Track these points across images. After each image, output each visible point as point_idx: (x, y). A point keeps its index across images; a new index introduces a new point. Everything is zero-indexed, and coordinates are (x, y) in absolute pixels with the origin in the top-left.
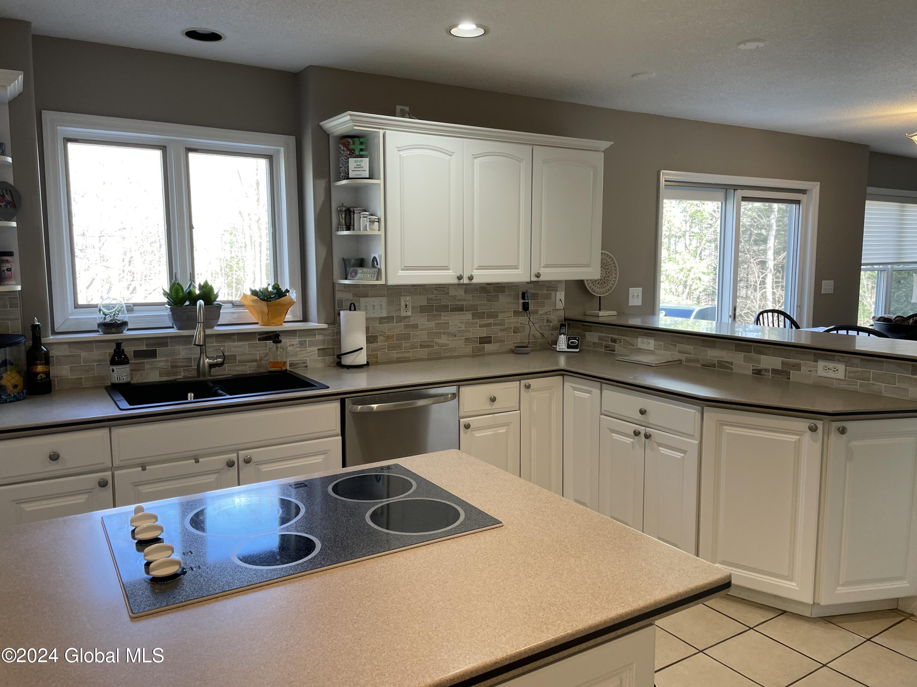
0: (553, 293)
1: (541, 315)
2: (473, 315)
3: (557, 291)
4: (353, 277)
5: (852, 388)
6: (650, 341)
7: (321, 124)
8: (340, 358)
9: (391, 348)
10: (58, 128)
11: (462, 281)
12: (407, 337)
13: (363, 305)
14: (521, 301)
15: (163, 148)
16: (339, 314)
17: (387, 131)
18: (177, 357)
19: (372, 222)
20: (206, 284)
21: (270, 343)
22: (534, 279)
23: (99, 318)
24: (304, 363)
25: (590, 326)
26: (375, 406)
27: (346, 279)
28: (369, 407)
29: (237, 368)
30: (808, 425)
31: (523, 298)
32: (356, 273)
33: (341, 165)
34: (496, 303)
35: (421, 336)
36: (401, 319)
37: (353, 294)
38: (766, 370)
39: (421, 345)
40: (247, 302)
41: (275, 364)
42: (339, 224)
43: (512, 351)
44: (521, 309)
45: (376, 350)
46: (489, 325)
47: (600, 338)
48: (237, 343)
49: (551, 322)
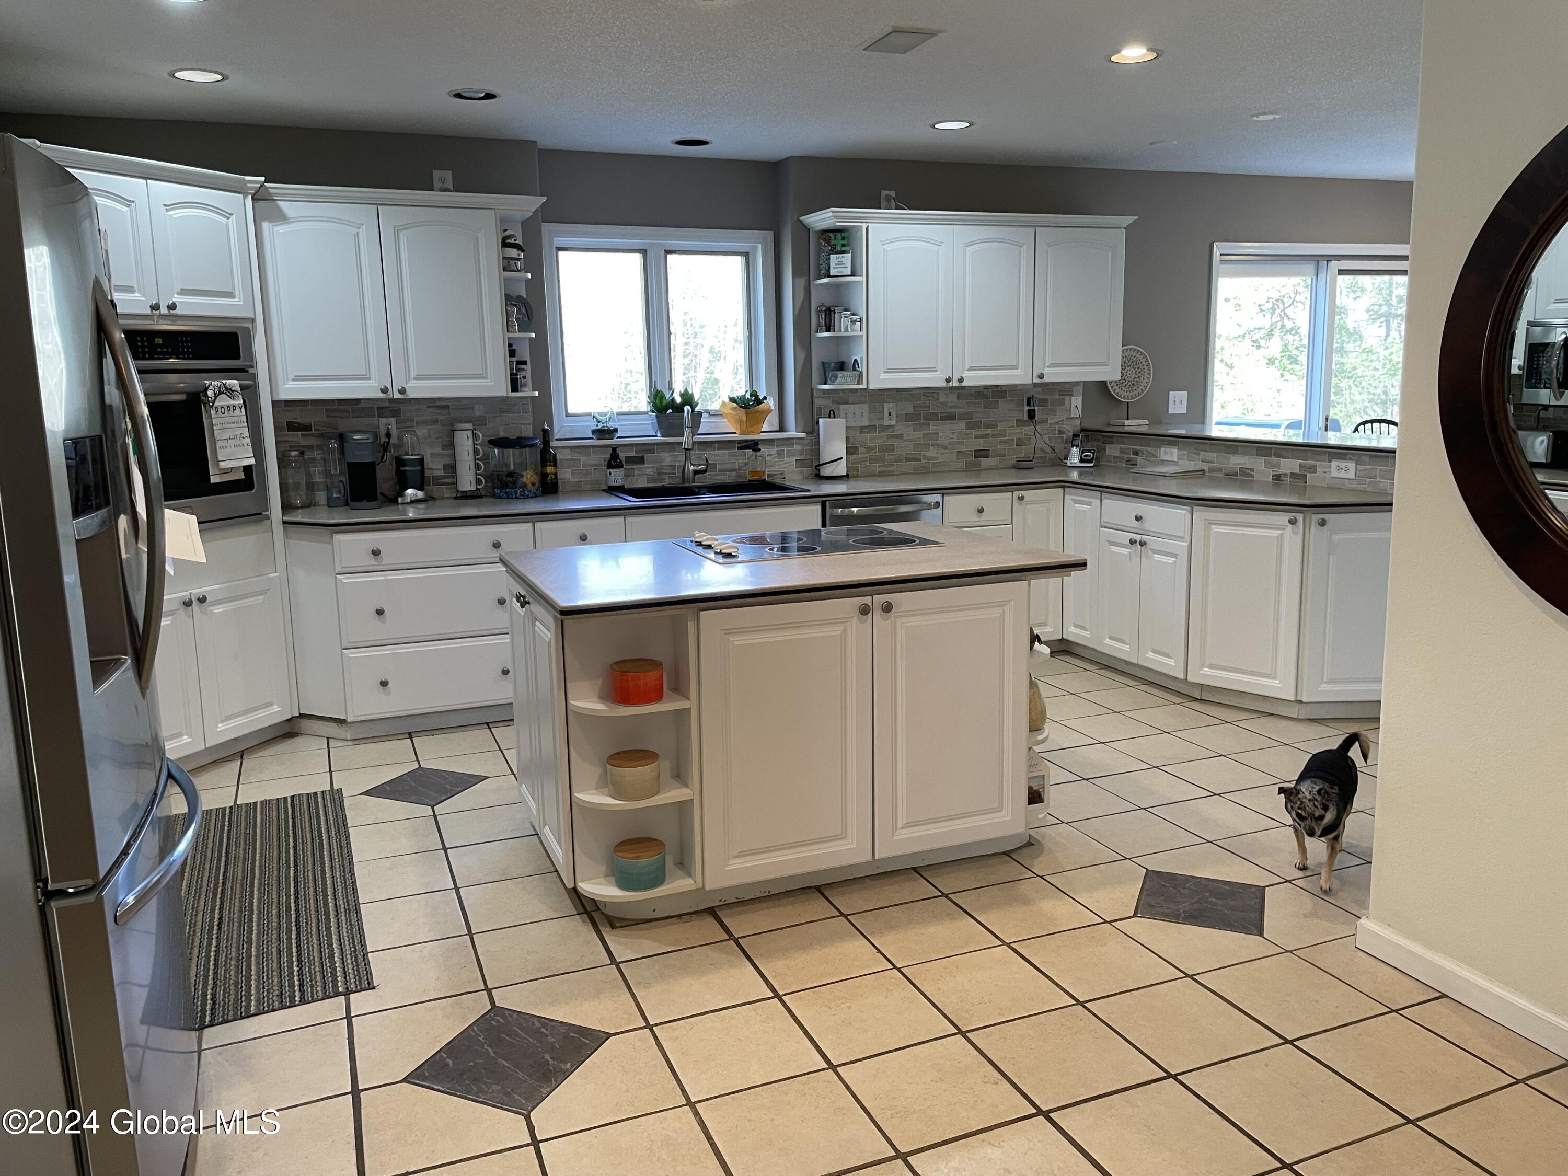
0: (1067, 398)
1: (1050, 424)
2: (967, 423)
3: (1072, 395)
4: (833, 383)
5: (1361, 487)
6: (1172, 450)
7: (802, 218)
8: (819, 470)
9: (873, 460)
10: (555, 239)
11: (951, 383)
12: (891, 449)
13: (842, 413)
14: (1026, 408)
15: (644, 252)
16: (818, 423)
17: (870, 225)
18: (663, 464)
19: (853, 322)
20: (686, 391)
21: (749, 452)
22: (1036, 380)
23: (593, 425)
24: (782, 474)
25: (1111, 437)
26: (855, 510)
27: (825, 383)
28: (849, 511)
29: (717, 477)
30: (1288, 518)
31: (1029, 404)
32: (836, 378)
33: (821, 262)
34: (995, 410)
35: (904, 448)
36: (884, 428)
37: (833, 401)
38: (1286, 475)
39: (906, 458)
40: (727, 410)
41: (753, 473)
42: (819, 325)
43: (1014, 467)
44: (1025, 417)
45: (855, 463)
46: (986, 436)
47: (1122, 451)
48: (717, 452)
49: (1064, 433)
